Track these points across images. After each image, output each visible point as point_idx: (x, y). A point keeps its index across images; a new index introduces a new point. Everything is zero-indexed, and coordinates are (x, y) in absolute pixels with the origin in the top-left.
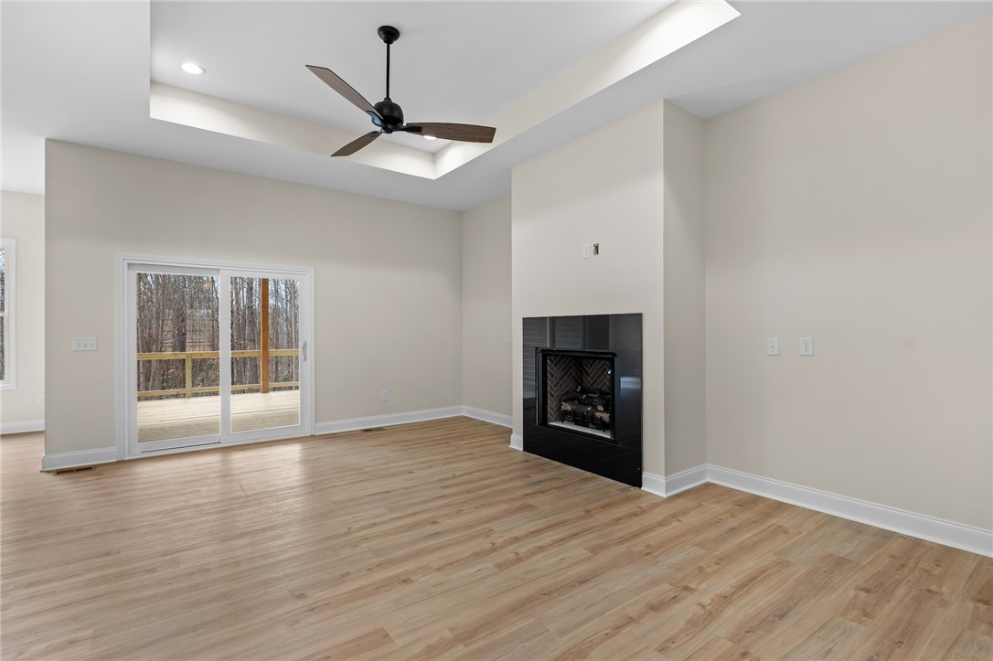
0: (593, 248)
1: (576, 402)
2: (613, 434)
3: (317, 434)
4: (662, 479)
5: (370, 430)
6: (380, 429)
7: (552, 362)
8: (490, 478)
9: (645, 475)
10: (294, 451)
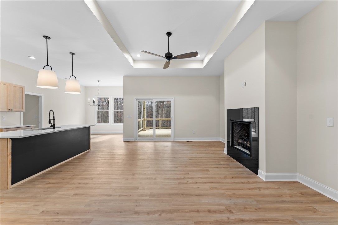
0: (244, 83)
1: (243, 140)
2: (250, 153)
3: (175, 141)
4: (264, 173)
5: (189, 141)
6: (192, 141)
7: (235, 125)
8: (206, 160)
9: (259, 171)
10: (169, 144)
